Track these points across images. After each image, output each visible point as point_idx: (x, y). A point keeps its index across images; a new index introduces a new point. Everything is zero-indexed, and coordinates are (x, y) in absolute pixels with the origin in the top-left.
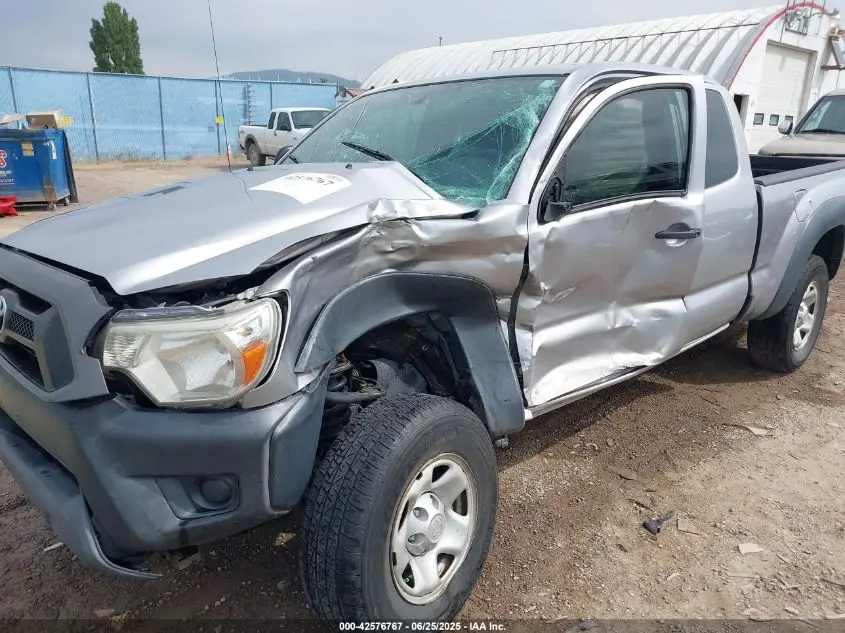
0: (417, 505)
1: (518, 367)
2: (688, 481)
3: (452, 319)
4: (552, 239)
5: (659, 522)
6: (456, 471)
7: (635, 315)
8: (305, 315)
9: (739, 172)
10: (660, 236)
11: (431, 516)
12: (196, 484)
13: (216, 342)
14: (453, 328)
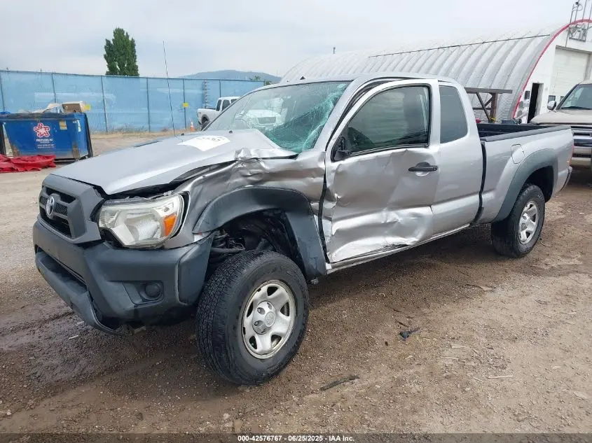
0: (259, 306)
1: (323, 240)
2: (435, 314)
3: (286, 213)
4: (340, 170)
5: (410, 333)
6: (281, 290)
7: (400, 216)
8: (200, 205)
9: (468, 134)
10: (412, 170)
11: (266, 312)
12: (143, 285)
13: (152, 216)
14: (287, 219)
